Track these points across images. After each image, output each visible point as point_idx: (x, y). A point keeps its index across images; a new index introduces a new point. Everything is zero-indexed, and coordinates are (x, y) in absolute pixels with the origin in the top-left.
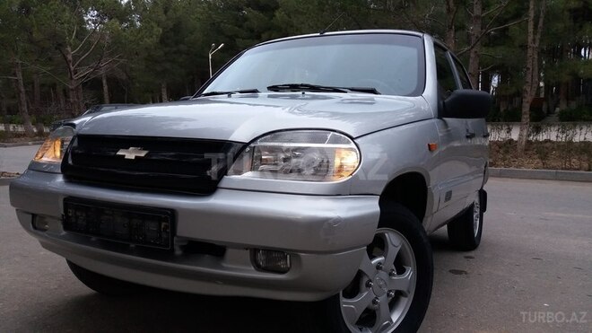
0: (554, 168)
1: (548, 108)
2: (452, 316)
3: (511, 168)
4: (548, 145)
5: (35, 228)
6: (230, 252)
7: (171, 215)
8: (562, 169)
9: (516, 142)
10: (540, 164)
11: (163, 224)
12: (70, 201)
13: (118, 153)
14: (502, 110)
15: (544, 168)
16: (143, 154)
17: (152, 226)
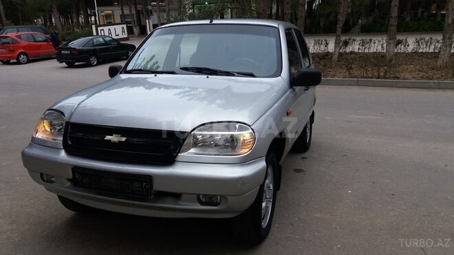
0: (355, 77)
1: (353, 22)
2: (298, 205)
3: (328, 78)
4: (353, 56)
5: (43, 180)
6: (184, 197)
7: (149, 178)
8: (361, 78)
9: (332, 54)
10: (347, 74)
11: (144, 184)
12: (76, 169)
13: (105, 139)
14: (322, 24)
15: (350, 77)
16: (124, 139)
17: (137, 185)
